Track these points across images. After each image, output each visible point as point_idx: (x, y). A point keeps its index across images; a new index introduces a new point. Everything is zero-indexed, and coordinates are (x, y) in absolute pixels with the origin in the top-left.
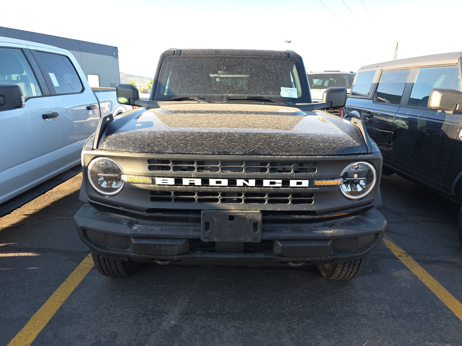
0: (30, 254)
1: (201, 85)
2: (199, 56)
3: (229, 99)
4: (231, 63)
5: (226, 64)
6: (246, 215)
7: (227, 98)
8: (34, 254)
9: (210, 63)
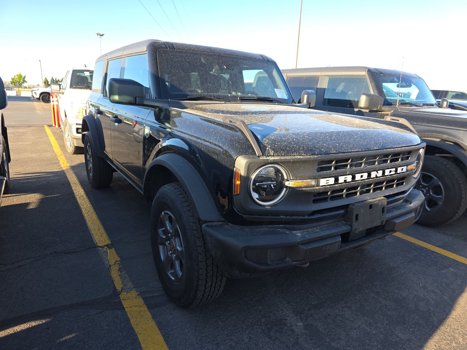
0: (34, 324)
1: (211, 83)
2: (195, 52)
3: (242, 100)
4: (229, 62)
5: (225, 63)
6: (379, 202)
7: (241, 98)
8: (38, 322)
9: (210, 60)
